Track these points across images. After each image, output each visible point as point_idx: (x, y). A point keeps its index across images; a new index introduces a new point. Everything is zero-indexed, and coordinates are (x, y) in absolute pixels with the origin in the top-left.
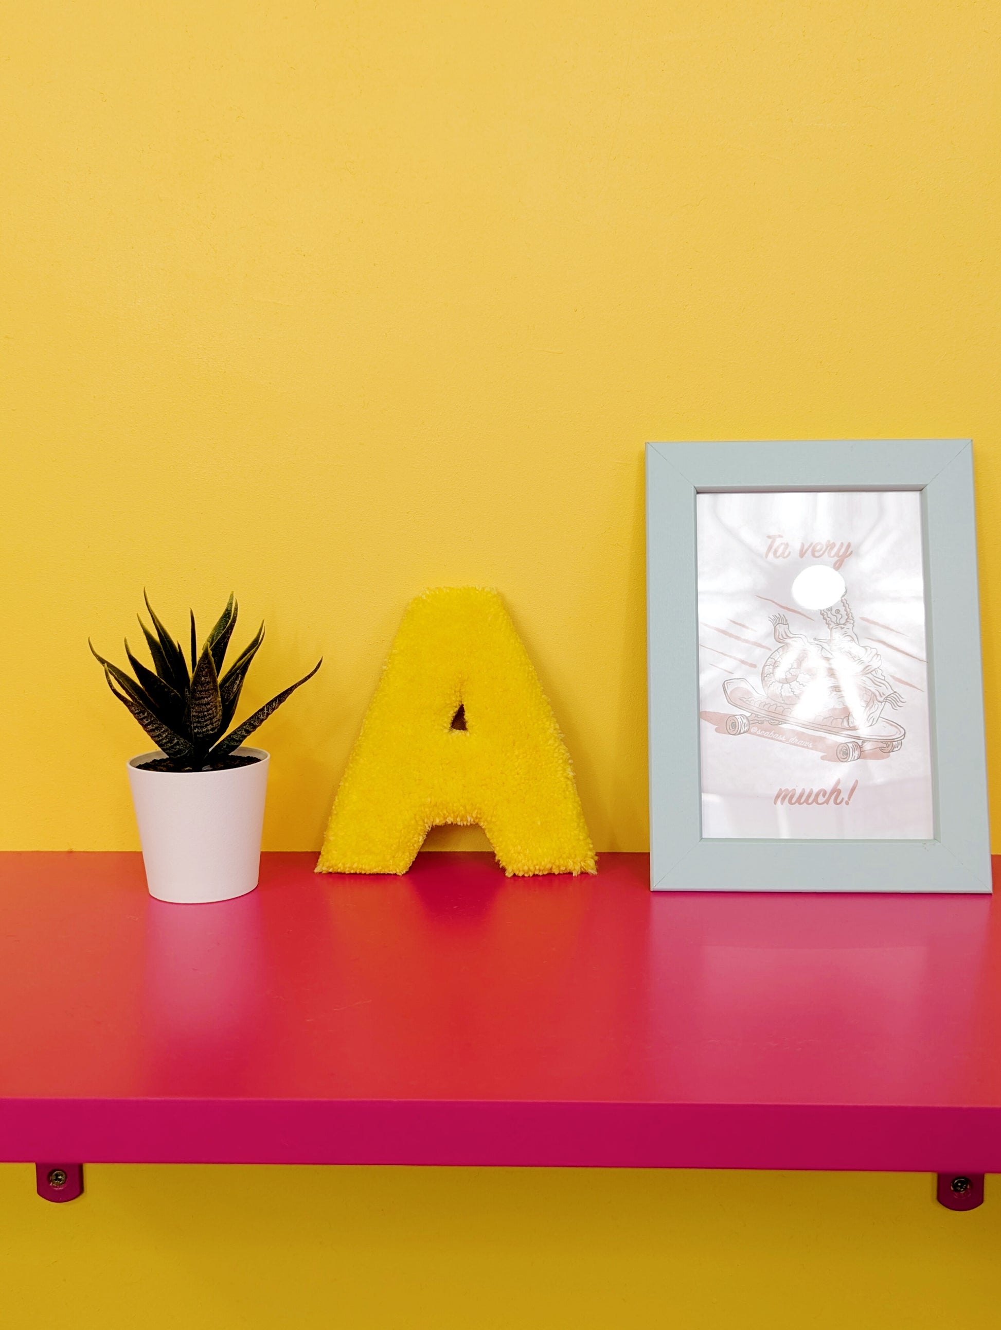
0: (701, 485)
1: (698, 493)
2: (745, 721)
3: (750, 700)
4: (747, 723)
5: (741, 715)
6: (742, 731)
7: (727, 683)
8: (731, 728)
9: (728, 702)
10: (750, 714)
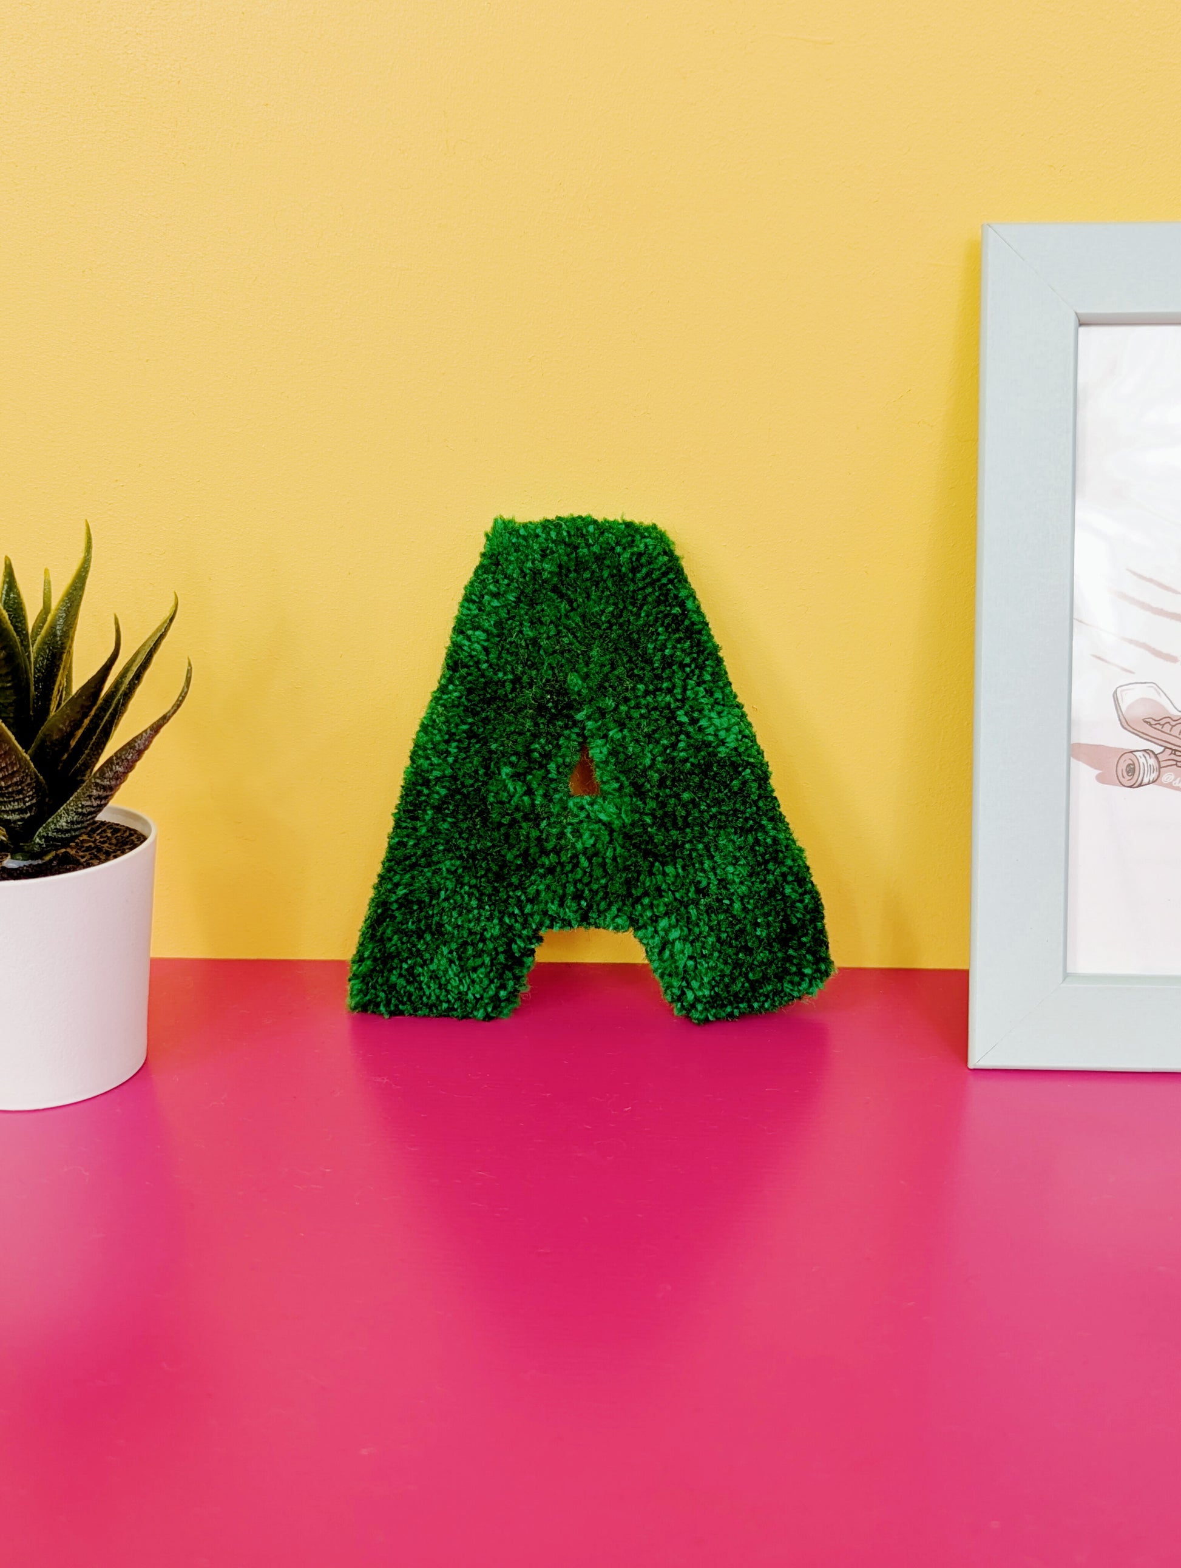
0: (1087, 309)
1: (1081, 324)
2: (1152, 761)
3: (1162, 722)
4: (1156, 765)
5: (1145, 751)
6: (1146, 780)
7: (1122, 691)
8: (1125, 774)
9: (1123, 726)
10: (1163, 748)
